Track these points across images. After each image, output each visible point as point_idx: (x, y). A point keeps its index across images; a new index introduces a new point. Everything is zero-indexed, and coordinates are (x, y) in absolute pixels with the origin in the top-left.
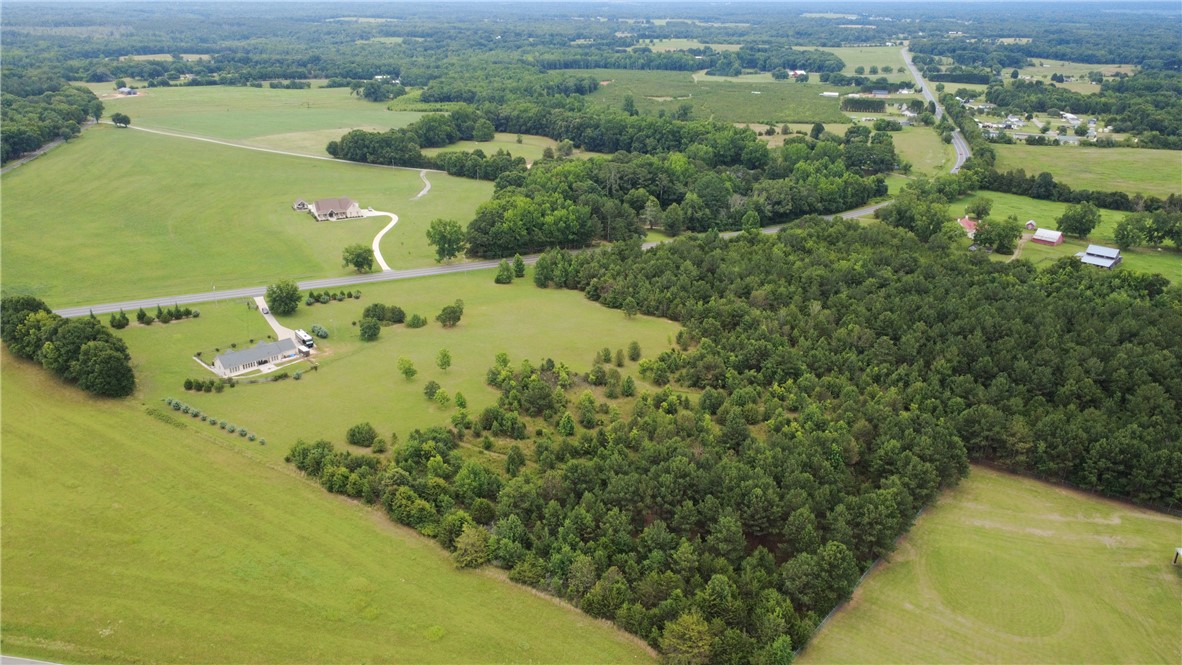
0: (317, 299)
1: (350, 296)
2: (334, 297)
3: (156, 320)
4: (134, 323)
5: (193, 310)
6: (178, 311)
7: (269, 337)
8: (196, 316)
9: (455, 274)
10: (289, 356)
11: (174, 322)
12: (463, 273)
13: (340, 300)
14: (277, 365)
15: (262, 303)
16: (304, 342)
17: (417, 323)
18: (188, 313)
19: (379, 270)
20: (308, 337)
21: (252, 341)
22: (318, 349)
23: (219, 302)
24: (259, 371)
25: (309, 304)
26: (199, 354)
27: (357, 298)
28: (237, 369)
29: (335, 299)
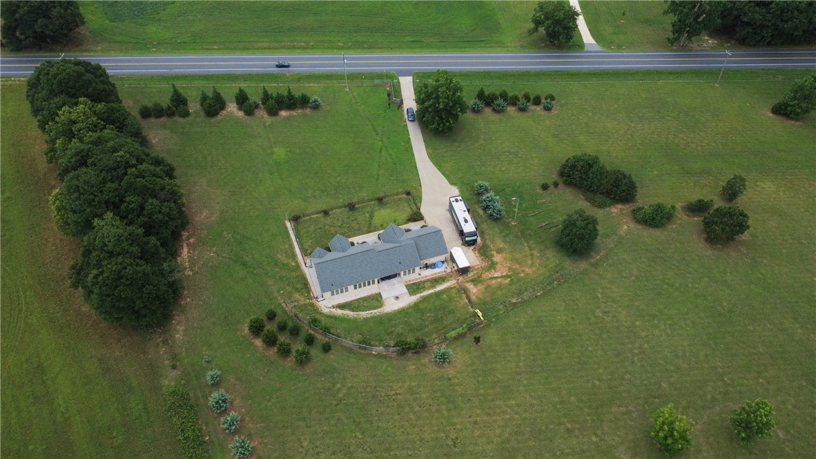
0: (487, 100)
1: (537, 101)
2: (514, 101)
3: (261, 106)
4: (232, 108)
5: (314, 91)
6: (291, 97)
7: (408, 194)
8: (316, 107)
9: (697, 73)
10: (433, 266)
11: (284, 113)
12: (713, 73)
13: (522, 110)
14: (413, 288)
15: (409, 100)
16: (461, 233)
18: (304, 102)
19: (580, 45)
20: (469, 227)
21: (380, 200)
22: (484, 252)
23: (352, 77)
24: (377, 300)
25: (476, 111)
26: (296, 219)
27: (547, 109)
28: (342, 288)
29: (514, 104)
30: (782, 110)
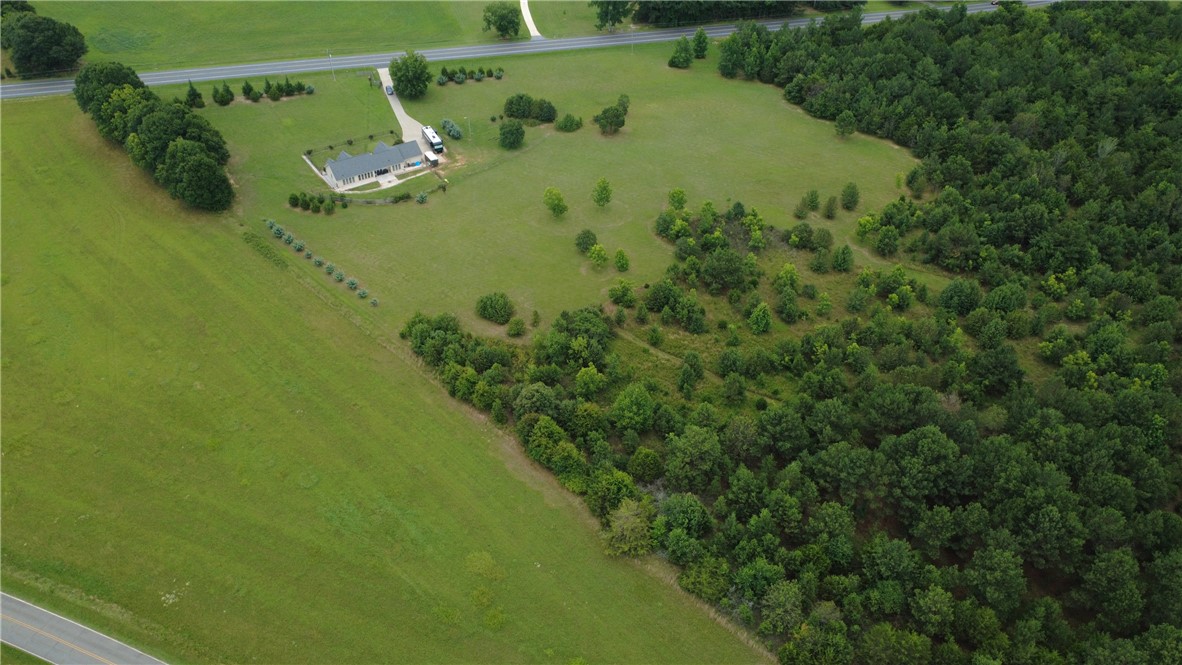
0: (450, 77)
1: (490, 74)
2: (471, 75)
3: (265, 95)
4: (240, 98)
5: (307, 83)
6: (289, 85)
7: (392, 132)
8: (311, 92)
9: (618, 48)
10: (413, 165)
11: (284, 99)
12: (628, 47)
13: (479, 80)
14: (399, 177)
15: (386, 78)
16: (432, 145)
17: (571, 126)
18: (300, 88)
19: (527, 36)
20: (437, 140)
21: (371, 137)
22: (449, 156)
23: (338, 72)
24: (377, 184)
25: (441, 84)
26: (309, 153)
27: (499, 78)
28: (351, 180)
29: (472, 78)
30: (673, 64)
